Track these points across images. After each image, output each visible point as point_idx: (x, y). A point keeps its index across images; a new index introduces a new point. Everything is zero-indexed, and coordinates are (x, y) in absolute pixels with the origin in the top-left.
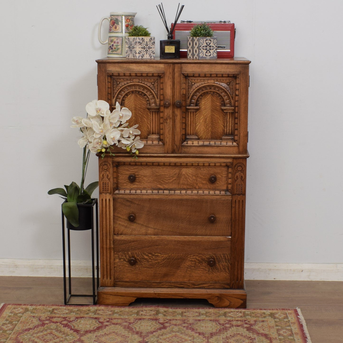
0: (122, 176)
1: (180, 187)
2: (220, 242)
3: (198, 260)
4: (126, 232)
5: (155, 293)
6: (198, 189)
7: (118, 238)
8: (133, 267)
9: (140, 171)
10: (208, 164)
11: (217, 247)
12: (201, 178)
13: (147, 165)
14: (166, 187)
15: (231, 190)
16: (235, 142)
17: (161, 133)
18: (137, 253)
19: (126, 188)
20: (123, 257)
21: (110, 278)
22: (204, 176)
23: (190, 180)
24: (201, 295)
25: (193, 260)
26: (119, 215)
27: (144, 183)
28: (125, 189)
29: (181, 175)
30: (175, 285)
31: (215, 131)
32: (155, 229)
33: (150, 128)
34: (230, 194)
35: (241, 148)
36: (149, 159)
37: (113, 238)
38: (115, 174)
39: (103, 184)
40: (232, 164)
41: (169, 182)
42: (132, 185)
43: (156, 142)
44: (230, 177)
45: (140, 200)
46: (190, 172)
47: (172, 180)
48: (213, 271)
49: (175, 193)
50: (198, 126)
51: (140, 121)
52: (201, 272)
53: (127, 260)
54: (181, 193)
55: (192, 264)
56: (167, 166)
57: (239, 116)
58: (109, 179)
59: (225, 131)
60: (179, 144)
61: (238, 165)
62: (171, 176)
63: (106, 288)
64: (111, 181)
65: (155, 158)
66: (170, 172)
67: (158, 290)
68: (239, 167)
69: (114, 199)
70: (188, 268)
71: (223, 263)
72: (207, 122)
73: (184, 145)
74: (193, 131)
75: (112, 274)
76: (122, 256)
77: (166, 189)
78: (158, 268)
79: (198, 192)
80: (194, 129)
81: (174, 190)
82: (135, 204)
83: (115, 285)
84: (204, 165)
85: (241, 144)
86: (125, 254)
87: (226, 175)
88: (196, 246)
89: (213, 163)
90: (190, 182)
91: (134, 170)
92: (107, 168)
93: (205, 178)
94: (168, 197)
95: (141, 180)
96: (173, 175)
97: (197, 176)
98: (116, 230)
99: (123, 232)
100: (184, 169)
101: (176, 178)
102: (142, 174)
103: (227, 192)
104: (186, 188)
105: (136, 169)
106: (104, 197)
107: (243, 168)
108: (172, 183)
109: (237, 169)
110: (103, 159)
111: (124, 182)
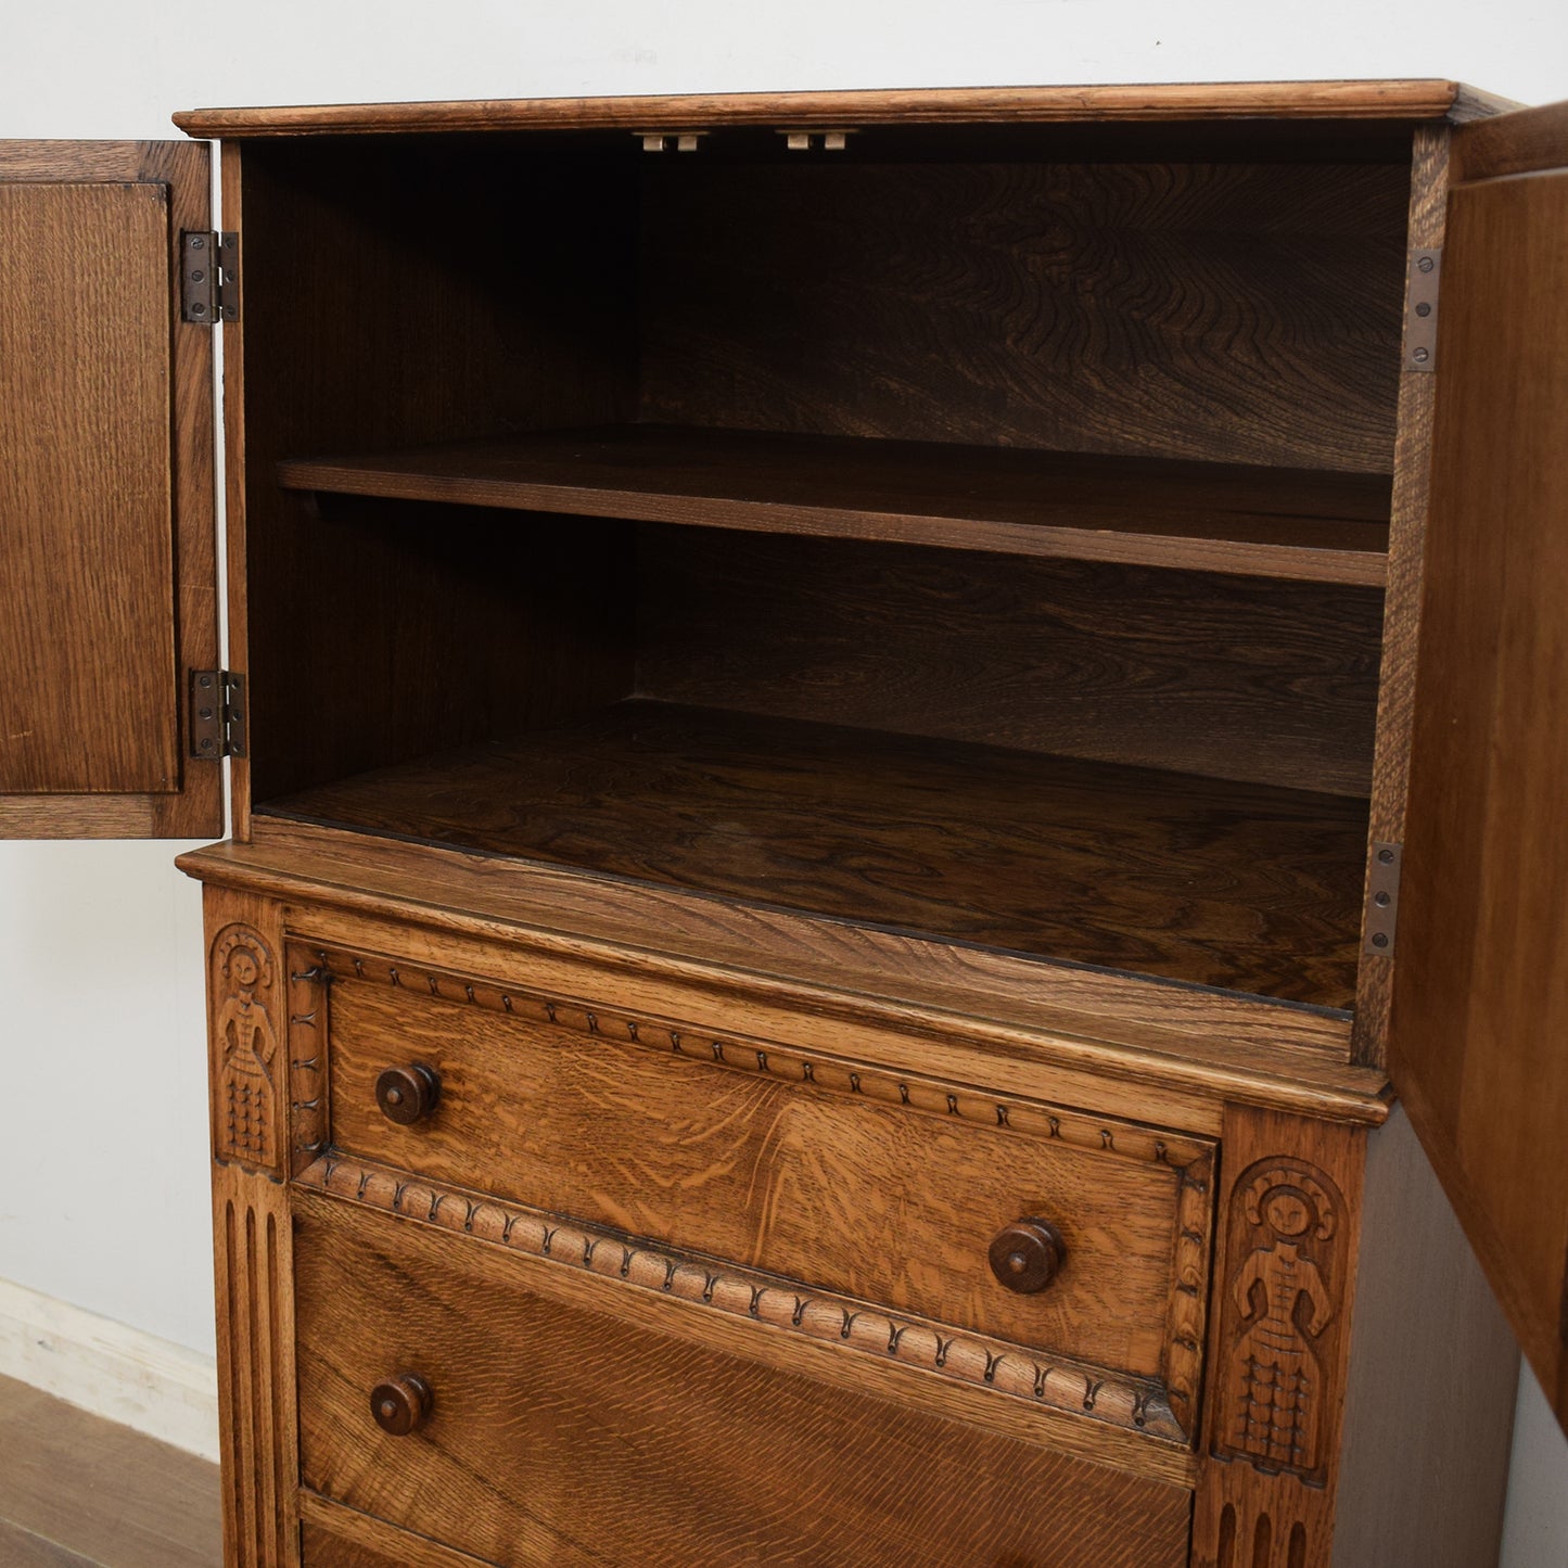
1: (758, 1253)
4: (374, 1494)
6: (910, 1308)
7: (326, 1519)
9: (473, 1047)
10: (988, 1110)
13: (509, 1009)
14: (658, 1221)
15: (1194, 1400)
19: (378, 1159)
22: (960, 1208)
23: (842, 1212)
26: (333, 1356)
27: (501, 1154)
28: (370, 1166)
29: (769, 1151)
32: (564, 1539)
34: (1179, 1435)
37: (298, 1512)
38: (306, 1039)
39: (233, 1097)
40: (1217, 1154)
41: (675, 1186)
42: (420, 1147)
44: (1186, 1276)
45: (463, 1283)
46: (841, 1147)
47: (705, 1177)
49: (707, 1297)
54: (753, 1308)
56: (656, 1046)
58: (268, 1068)
61: (1278, 1178)
62: (698, 1147)
64: (276, 1080)
66: (688, 1110)
68: (1282, 1202)
69: (298, 1226)
79: (896, 1335)
81: (713, 1266)
82: (435, 1301)
84: (955, 1111)
87: (1160, 1247)
89: (1031, 1110)
90: (838, 1222)
91: (435, 1029)
92: (256, 981)
93: (970, 1231)
94: (656, 1319)
95: (479, 1118)
96: (706, 1134)
97: (898, 1189)
98: (317, 1454)
99: (356, 1484)
100: (793, 1105)
101: (732, 1165)
102: (487, 1073)
103: (1154, 1408)
104: (806, 1273)
105: (448, 1029)
106: (239, 1192)
107: (1321, 1213)
108: (700, 1207)
109: (1263, 1212)
110: (231, 906)
111: (373, 1108)
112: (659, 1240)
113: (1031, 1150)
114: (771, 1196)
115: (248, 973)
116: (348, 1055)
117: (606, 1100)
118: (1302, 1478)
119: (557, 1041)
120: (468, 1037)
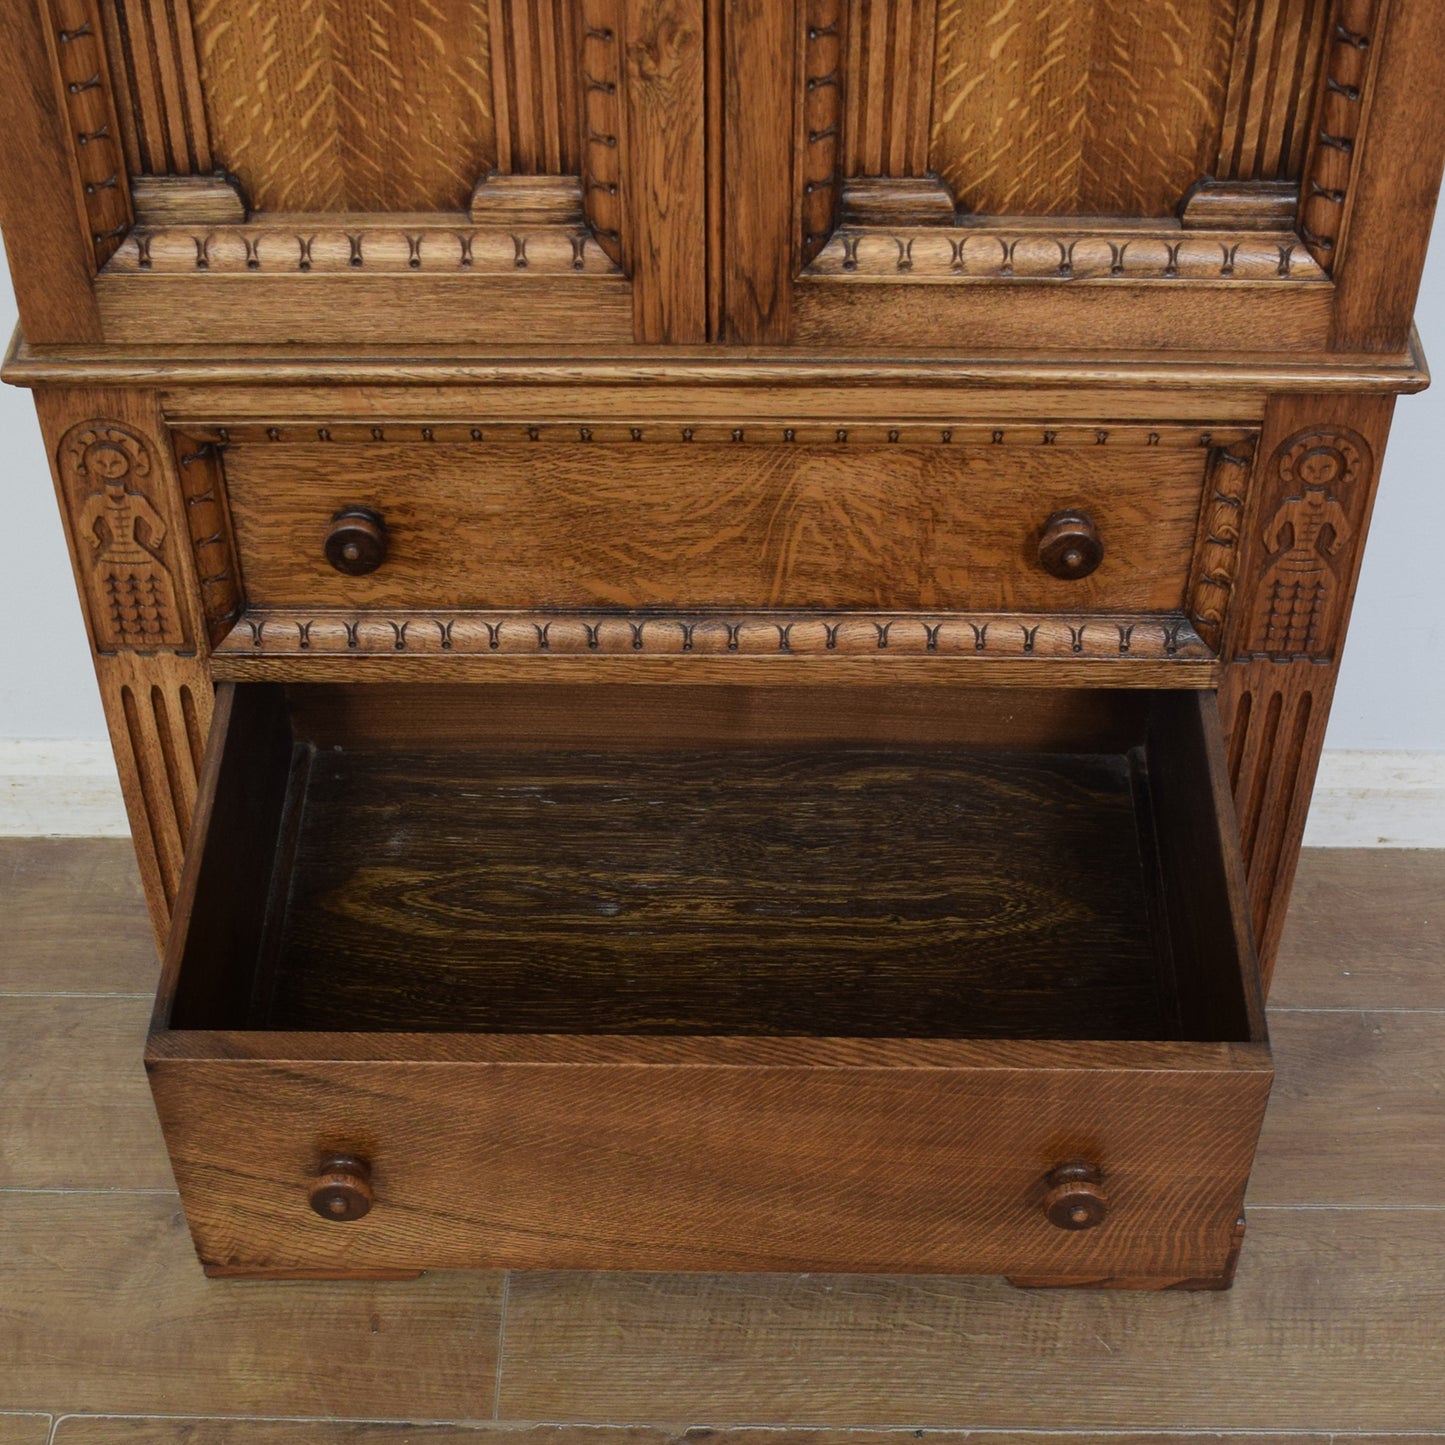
0: (267, 519)
1: (775, 595)
6: (939, 607)
9: (421, 479)
10: (1034, 437)
12: (959, 528)
13: (478, 441)
14: (660, 591)
15: (1223, 625)
16: (1312, 252)
17: (601, 174)
19: (310, 606)
22: (989, 516)
23: (867, 543)
27: (466, 570)
28: (306, 616)
29: (786, 507)
31: (1126, 144)
33: (486, 113)
34: (1208, 653)
35: (1357, 303)
36: (496, 401)
38: (205, 515)
39: (114, 590)
40: (1256, 432)
41: (681, 556)
42: (362, 583)
43: (550, 251)
44: (1221, 532)
46: (864, 489)
47: (714, 543)
49: (732, 645)
50: (962, 96)
51: (391, 57)
54: (784, 643)
56: (659, 441)
57: (1391, 20)
58: (158, 553)
59: (1219, 138)
60: (776, 272)
61: (1312, 442)
62: (704, 519)
64: (172, 562)
65: (555, 390)
68: (1315, 460)
72: (1054, 60)
73: (817, 277)
74: (909, 139)
77: (653, 612)
79: (932, 633)
80: (920, 128)
81: (733, 612)
84: (997, 441)
85: (1365, 270)
87: (1188, 510)
89: (1081, 429)
90: (865, 554)
91: (371, 471)
92: (127, 473)
93: (1001, 533)
94: (673, 675)
95: (434, 543)
96: (714, 506)
97: (927, 514)
100: (812, 463)
101: (743, 526)
102: (442, 500)
103: (1184, 636)
104: (828, 600)
105: (389, 468)
106: (138, 674)
107: (1349, 462)
108: (708, 569)
109: (1296, 471)
110: (79, 405)
111: (294, 560)
112: (666, 606)
113: (1067, 457)
114: (788, 545)
115: (115, 468)
116: (255, 516)
117: (592, 497)
118: (1312, 659)
119: (528, 455)
120: (414, 471)
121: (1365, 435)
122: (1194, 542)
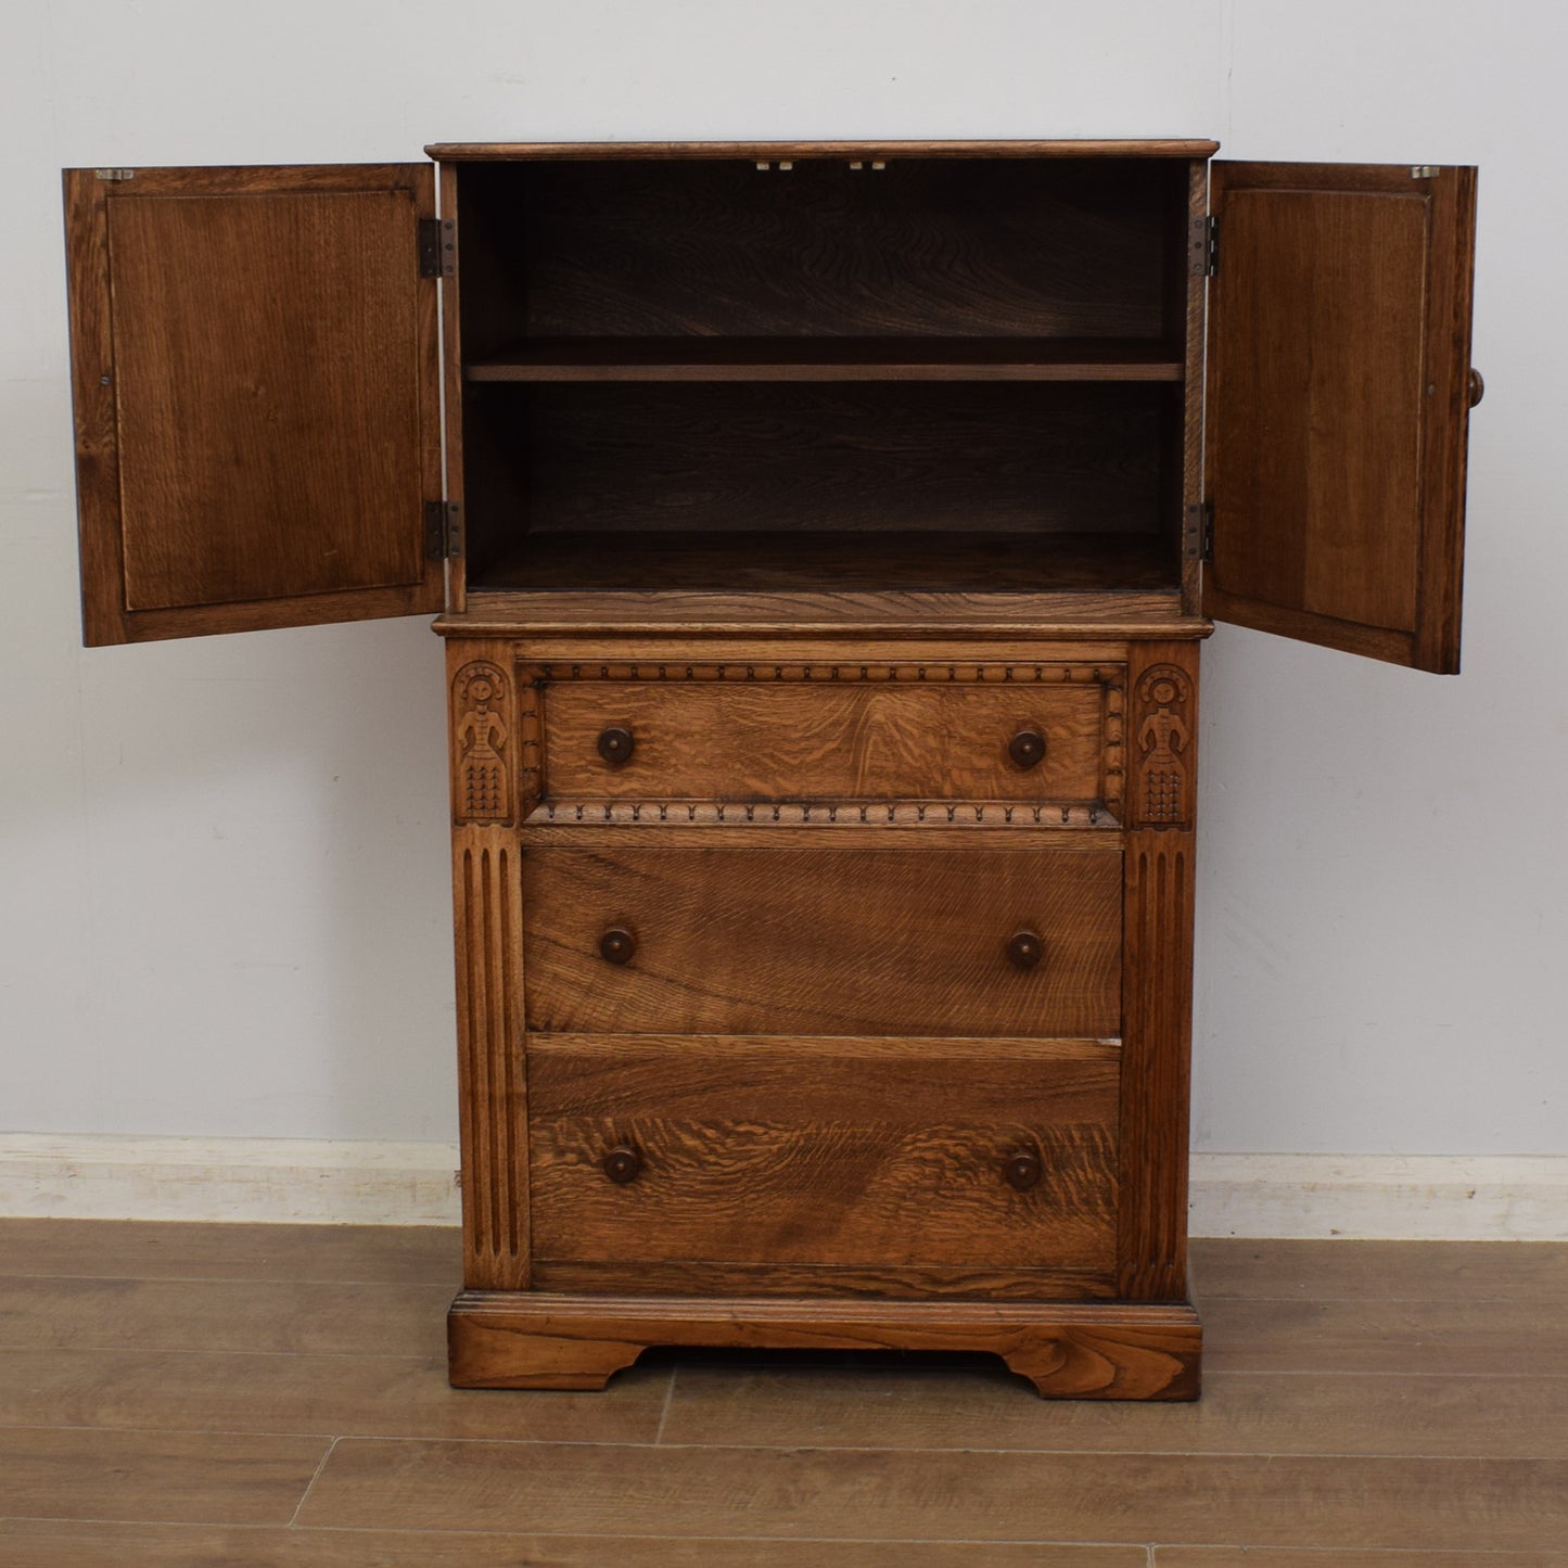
0: (567, 735)
1: (858, 789)
2: (1066, 1067)
3: (956, 1157)
4: (586, 1018)
5: (736, 1324)
6: (954, 797)
7: (550, 1046)
8: (628, 1192)
9: (657, 707)
10: (1001, 673)
11: (1051, 1092)
12: (964, 741)
13: (690, 677)
14: (791, 787)
15: (1122, 802)
18: (647, 1120)
19: (584, 795)
20: (574, 1144)
21: (514, 1248)
22: (980, 733)
23: (910, 751)
24: (972, 1331)
25: (929, 1155)
26: (553, 933)
27: (678, 771)
28: (580, 801)
29: (863, 727)
30: (840, 1282)
32: (733, 1000)
34: (1115, 822)
36: (701, 650)
37: (525, 1049)
38: (531, 726)
39: (471, 778)
40: (1124, 668)
41: (802, 762)
42: (616, 780)
44: (1113, 737)
45: (658, 856)
46: (909, 715)
47: (822, 752)
48: (1030, 1212)
49: (833, 819)
52: (967, 1219)
53: (594, 1158)
54: (863, 818)
55: (925, 1177)
56: (791, 680)
58: (501, 751)
61: (1157, 675)
62: (816, 735)
63: (494, 1296)
64: (508, 758)
65: (733, 643)
66: (809, 715)
67: (750, 1308)
68: (1161, 687)
69: (526, 853)
70: (904, 1198)
71: (1079, 1171)
75: (522, 1225)
76: (571, 1135)
77: (783, 801)
78: (753, 1196)
79: (951, 812)
81: (832, 802)
82: (637, 873)
83: (535, 1283)
84: (980, 678)
86: (588, 1126)
87: (1094, 728)
88: (942, 1086)
89: (1027, 667)
90: (911, 761)
91: (628, 703)
92: (491, 696)
93: (988, 745)
94: (799, 842)
95: (660, 752)
96: (822, 726)
97: (944, 732)
98: (539, 1004)
99: (572, 1015)
100: (878, 698)
101: (839, 741)
102: (668, 723)
103: (1100, 813)
104: (889, 794)
105: (638, 700)
106: (476, 841)
107: (1180, 688)
108: (819, 771)
109: (1150, 694)
110: (471, 650)
111: (579, 763)
112: (793, 797)
113: (1022, 692)
114: (865, 754)
115: (484, 694)
116: (558, 732)
118: (1179, 828)
119: (719, 691)
120: (653, 703)
121: (1187, 670)
122: (1099, 751)
